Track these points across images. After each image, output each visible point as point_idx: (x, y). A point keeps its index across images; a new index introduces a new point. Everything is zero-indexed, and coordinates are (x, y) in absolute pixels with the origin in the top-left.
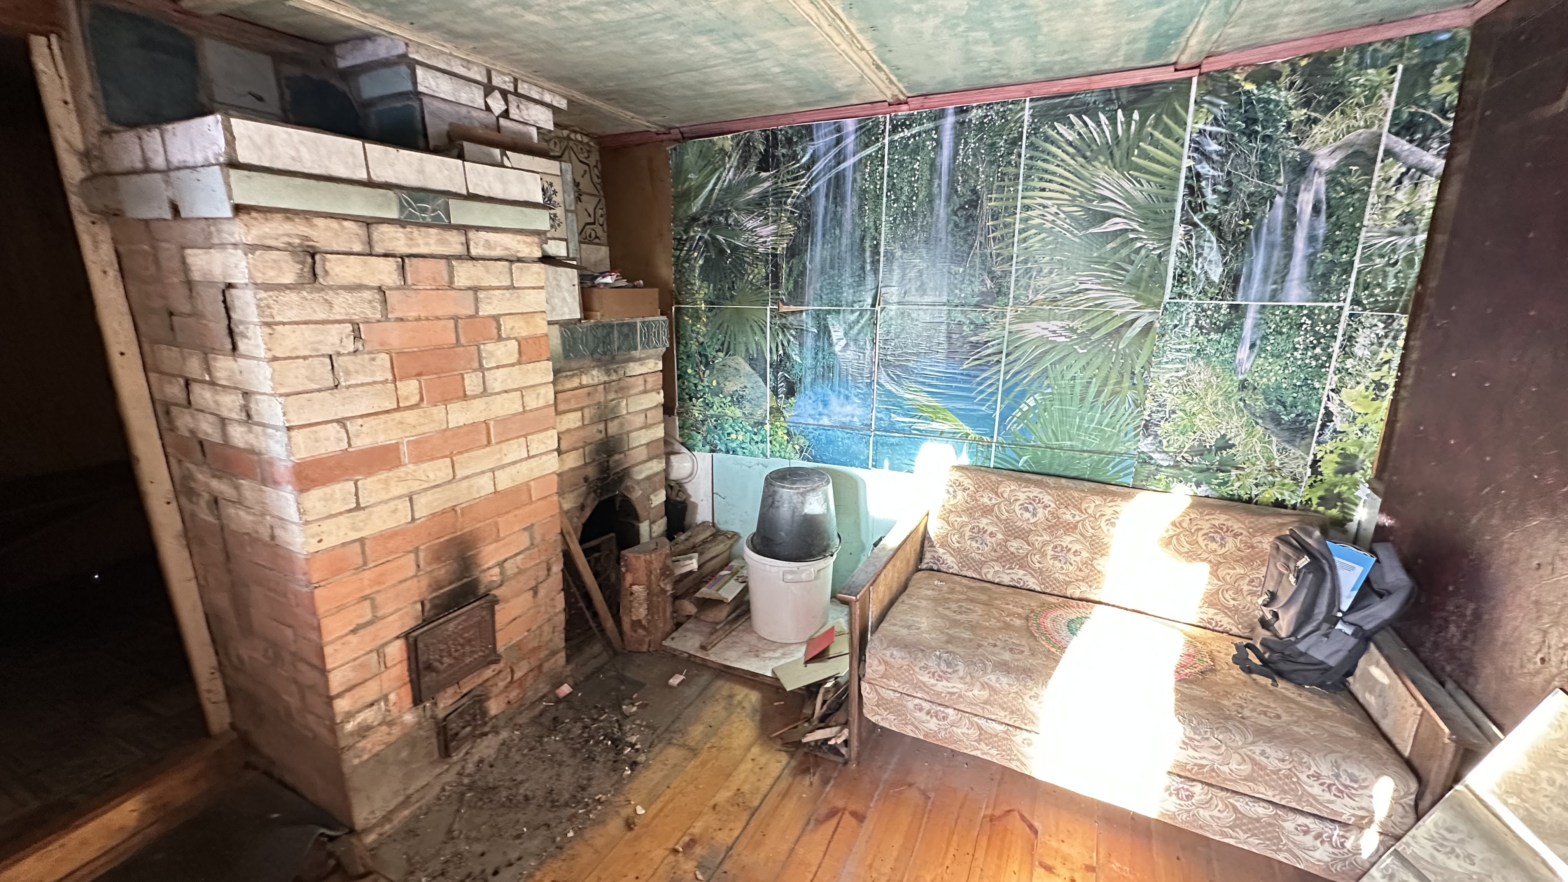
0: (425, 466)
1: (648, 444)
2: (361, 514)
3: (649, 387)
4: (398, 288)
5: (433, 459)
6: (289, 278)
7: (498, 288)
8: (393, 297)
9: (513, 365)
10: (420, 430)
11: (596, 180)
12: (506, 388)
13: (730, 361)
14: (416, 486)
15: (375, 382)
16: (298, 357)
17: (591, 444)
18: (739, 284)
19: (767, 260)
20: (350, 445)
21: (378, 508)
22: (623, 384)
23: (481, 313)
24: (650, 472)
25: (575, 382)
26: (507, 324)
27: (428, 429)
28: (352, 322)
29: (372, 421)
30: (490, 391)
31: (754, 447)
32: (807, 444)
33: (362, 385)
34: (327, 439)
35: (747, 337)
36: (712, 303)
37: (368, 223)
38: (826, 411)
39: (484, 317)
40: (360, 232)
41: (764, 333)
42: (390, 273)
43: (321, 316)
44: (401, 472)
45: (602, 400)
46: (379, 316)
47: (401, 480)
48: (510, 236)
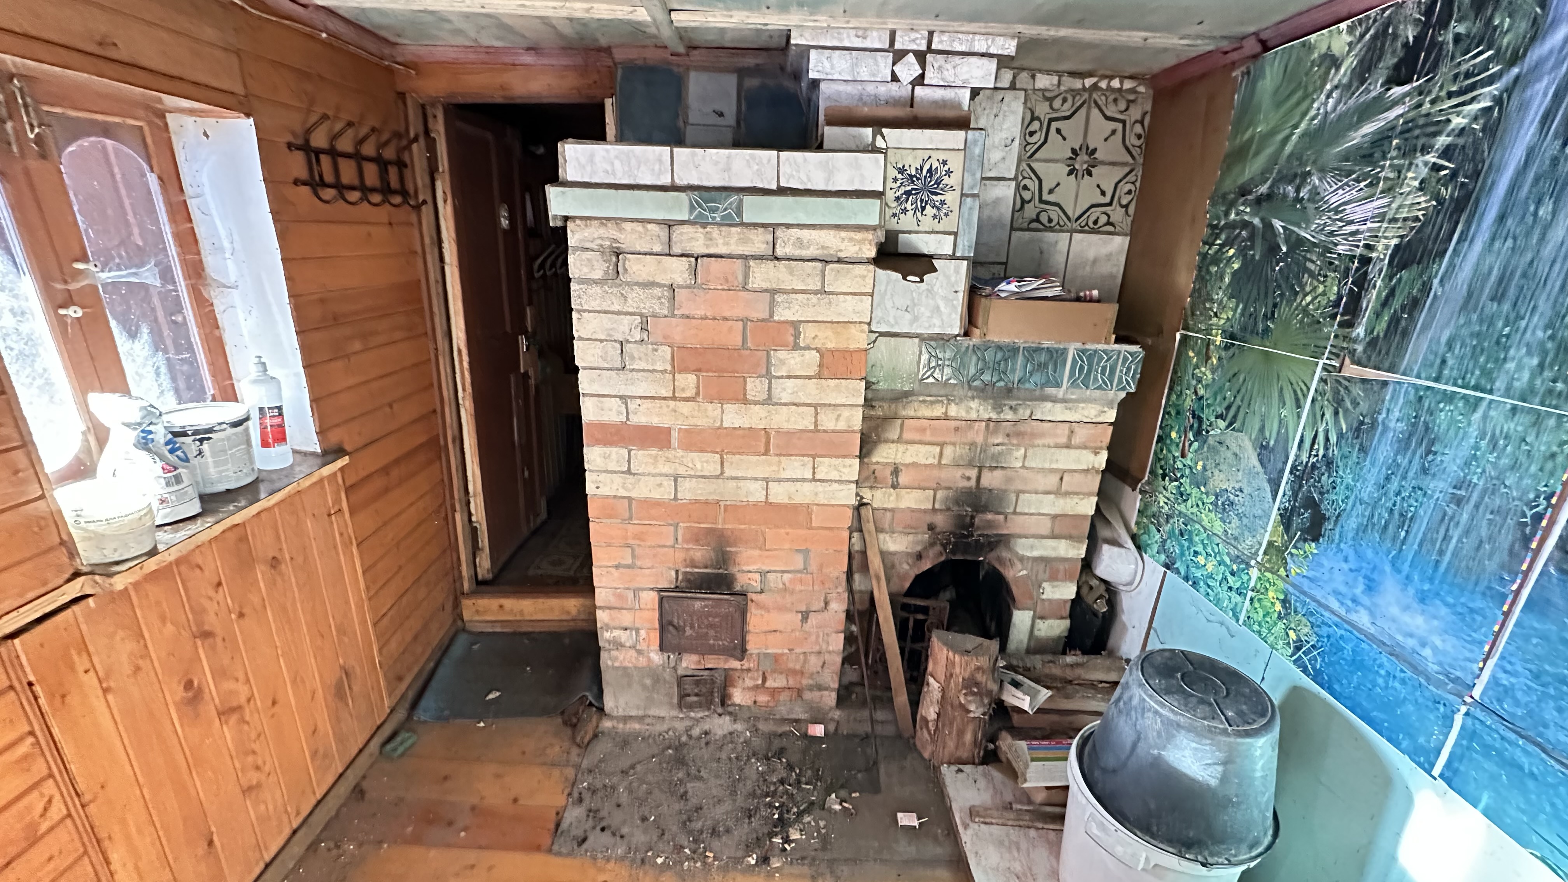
0: (694, 455)
1: (1055, 517)
2: (630, 479)
3: (1076, 440)
4: (688, 287)
5: (702, 451)
6: (598, 274)
7: (803, 292)
8: (681, 294)
9: (809, 378)
10: (692, 421)
11: (1132, 141)
12: (796, 401)
13: (1231, 438)
14: (682, 471)
15: (654, 371)
16: (596, 340)
17: (949, 488)
18: (1284, 310)
19: (1347, 270)
20: (628, 419)
21: (647, 478)
22: (1021, 427)
23: (776, 318)
24: (1052, 554)
25: (939, 411)
26: (808, 334)
27: (701, 422)
28: (641, 315)
29: (647, 404)
30: (774, 400)
31: (1224, 594)
32: (1313, 640)
33: (644, 370)
34: (611, 410)
35: (1269, 406)
36: (1232, 337)
37: (670, 225)
38: (1365, 600)
39: (779, 322)
40: (662, 234)
41: (1299, 406)
42: (681, 272)
43: (616, 307)
44: (670, 454)
45: (980, 439)
46: (666, 313)
47: (668, 460)
48: (832, 232)
